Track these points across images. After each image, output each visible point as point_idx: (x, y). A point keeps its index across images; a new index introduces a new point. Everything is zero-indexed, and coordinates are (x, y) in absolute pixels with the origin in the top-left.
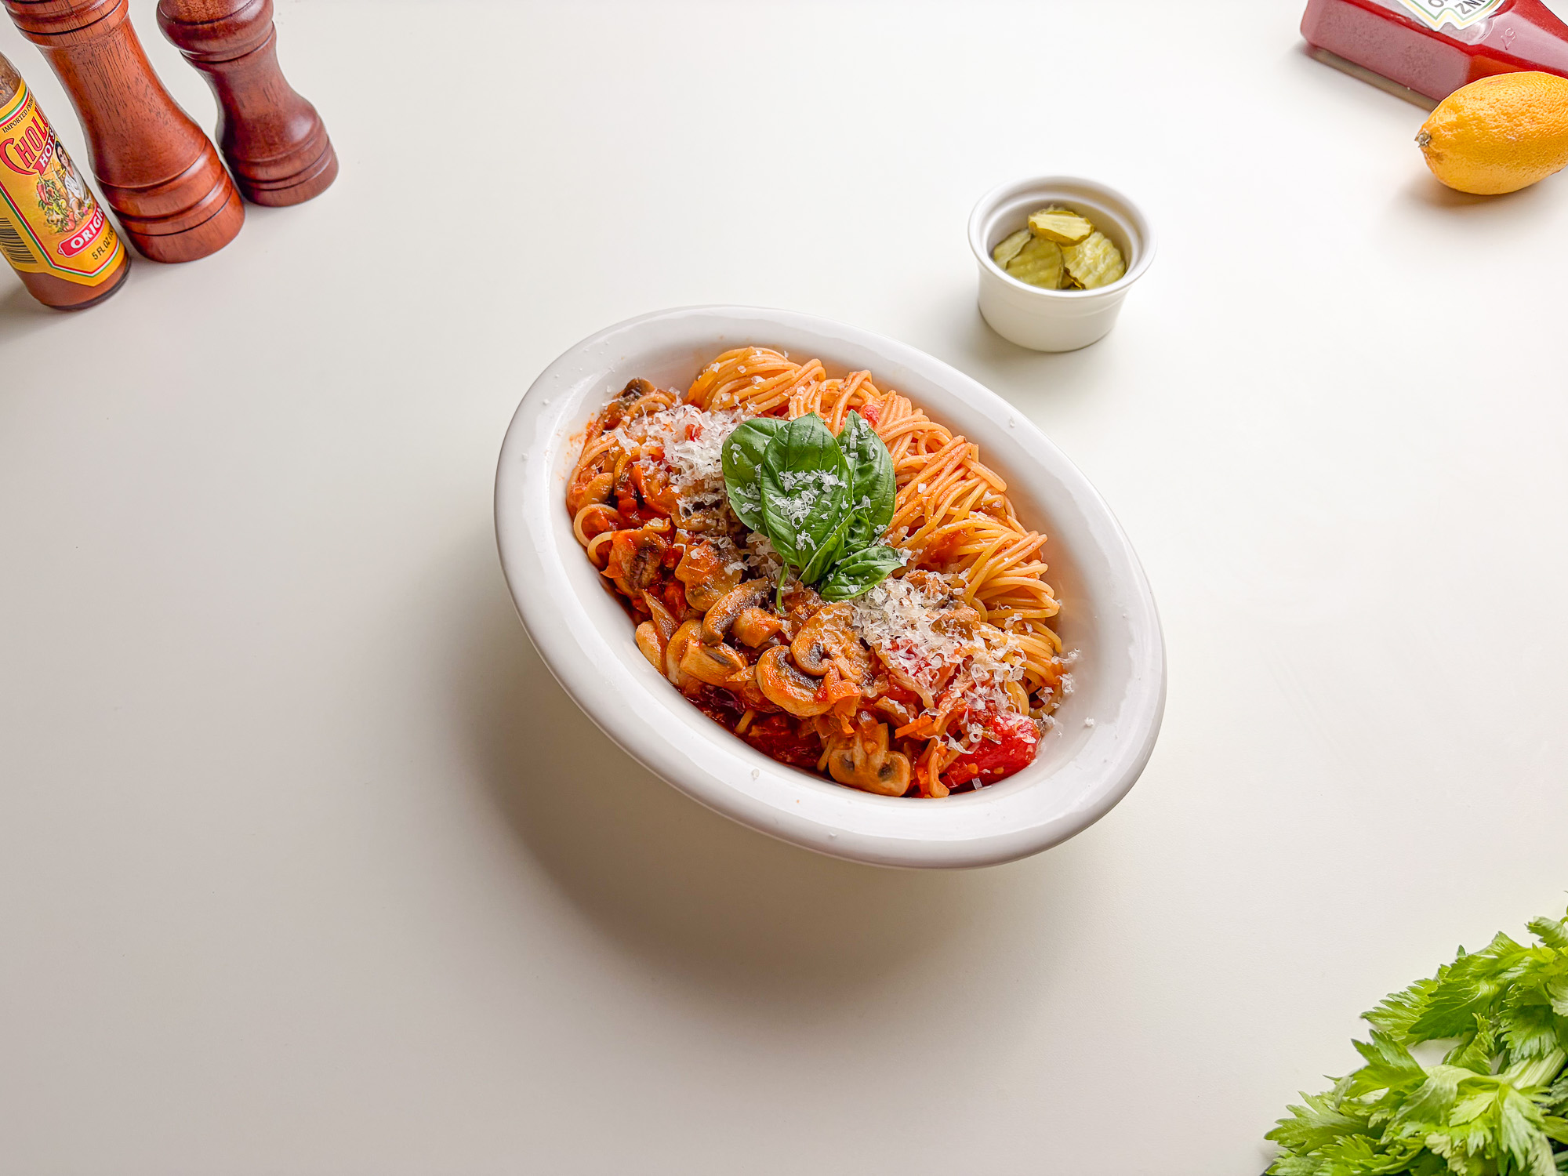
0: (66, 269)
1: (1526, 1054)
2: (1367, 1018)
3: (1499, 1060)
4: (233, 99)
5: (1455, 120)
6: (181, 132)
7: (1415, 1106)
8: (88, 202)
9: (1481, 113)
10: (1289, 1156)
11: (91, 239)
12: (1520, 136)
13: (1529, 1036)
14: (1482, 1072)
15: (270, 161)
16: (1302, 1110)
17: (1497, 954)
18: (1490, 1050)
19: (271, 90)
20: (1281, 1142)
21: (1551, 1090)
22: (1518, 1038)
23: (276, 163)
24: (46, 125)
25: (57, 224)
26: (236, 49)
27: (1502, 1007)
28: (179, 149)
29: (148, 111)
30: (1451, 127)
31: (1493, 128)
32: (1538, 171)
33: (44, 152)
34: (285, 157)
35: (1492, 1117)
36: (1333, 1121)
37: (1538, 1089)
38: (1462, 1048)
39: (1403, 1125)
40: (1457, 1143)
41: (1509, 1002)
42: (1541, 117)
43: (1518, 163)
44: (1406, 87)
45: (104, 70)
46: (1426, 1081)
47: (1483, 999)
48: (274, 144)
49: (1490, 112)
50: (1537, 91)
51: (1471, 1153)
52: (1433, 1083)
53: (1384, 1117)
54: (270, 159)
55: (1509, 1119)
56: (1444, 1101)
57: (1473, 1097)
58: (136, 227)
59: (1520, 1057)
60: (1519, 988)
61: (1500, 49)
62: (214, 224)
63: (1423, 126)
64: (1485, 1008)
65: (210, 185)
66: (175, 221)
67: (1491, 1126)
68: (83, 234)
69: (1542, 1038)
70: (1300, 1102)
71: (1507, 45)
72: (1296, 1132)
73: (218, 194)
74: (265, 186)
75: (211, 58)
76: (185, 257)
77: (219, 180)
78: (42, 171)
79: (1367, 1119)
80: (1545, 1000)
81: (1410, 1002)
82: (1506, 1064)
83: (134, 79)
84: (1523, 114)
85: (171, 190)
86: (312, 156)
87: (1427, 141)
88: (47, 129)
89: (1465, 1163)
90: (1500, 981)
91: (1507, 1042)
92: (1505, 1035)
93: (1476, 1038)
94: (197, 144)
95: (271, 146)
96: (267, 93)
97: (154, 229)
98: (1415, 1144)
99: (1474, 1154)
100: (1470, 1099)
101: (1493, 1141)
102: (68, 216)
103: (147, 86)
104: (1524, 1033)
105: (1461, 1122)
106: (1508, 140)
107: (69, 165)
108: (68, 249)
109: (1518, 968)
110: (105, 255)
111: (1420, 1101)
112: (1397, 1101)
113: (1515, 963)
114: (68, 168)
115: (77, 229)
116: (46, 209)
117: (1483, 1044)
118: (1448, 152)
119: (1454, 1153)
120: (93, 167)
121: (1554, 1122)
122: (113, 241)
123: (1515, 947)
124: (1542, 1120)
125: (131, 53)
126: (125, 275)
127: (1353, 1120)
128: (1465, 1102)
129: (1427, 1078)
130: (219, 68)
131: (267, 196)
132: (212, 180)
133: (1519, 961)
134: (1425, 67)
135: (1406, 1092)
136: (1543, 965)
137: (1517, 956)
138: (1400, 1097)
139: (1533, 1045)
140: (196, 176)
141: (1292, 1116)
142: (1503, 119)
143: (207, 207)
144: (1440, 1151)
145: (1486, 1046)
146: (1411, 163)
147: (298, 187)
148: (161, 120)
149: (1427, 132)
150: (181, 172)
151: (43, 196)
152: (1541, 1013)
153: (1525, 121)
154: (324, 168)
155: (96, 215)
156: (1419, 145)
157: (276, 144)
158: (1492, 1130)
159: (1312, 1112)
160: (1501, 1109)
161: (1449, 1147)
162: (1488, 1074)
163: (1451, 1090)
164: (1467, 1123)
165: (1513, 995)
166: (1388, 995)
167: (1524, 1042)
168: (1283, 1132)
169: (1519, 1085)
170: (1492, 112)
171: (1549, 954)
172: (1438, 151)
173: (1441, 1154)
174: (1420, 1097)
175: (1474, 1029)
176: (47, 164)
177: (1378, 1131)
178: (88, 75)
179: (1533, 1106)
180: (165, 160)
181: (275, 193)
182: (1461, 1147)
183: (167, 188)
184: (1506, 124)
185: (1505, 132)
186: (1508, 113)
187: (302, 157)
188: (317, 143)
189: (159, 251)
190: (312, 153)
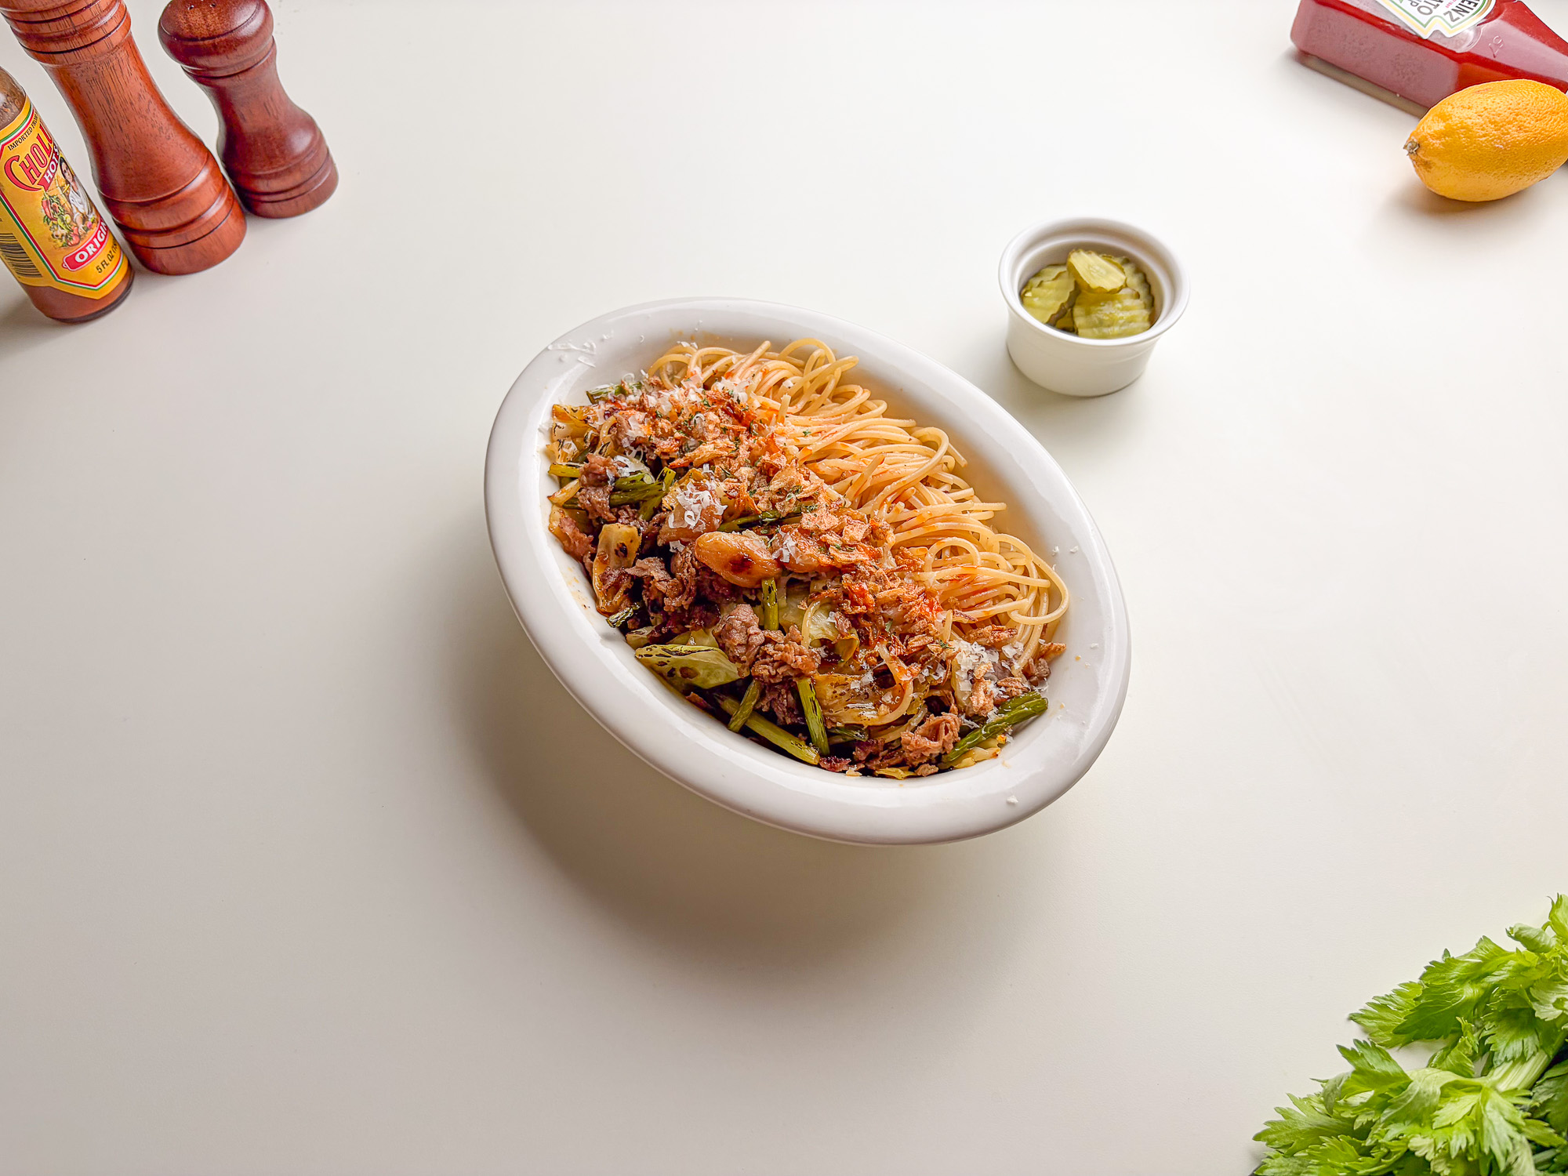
0: (70, 283)
1: (1509, 1056)
2: (1353, 1020)
3: (1482, 1062)
4: (234, 112)
5: (1443, 128)
6: (183, 146)
7: (1399, 1109)
8: (92, 217)
9: (1469, 122)
10: (1277, 1157)
11: (95, 253)
12: (1507, 144)
13: (1512, 1039)
14: (1465, 1074)
15: (270, 174)
16: (1290, 1112)
17: (1482, 958)
18: (1475, 1052)
19: (271, 104)
20: (1270, 1143)
21: (1531, 1094)
22: (1502, 1041)
23: (277, 175)
24: (50, 141)
25: (61, 239)
26: (237, 64)
27: (1486, 1010)
28: (182, 164)
29: (150, 125)
30: (1440, 135)
31: (1481, 137)
32: (1526, 178)
33: (48, 168)
34: (286, 170)
35: (1475, 1119)
36: (1319, 1123)
37: (1520, 1092)
38: (1448, 1050)
39: (1388, 1128)
40: (1440, 1145)
41: (1493, 1006)
42: (1528, 125)
43: (1505, 171)
44: (1396, 93)
45: (107, 87)
46: (1410, 1086)
47: (1467, 1002)
48: (275, 156)
49: (1477, 121)
50: (1524, 99)
51: (1454, 1155)
52: (1416, 1087)
53: (1369, 1120)
54: (271, 172)
55: (1491, 1122)
56: (1427, 1105)
57: (1456, 1099)
58: (139, 239)
59: (1503, 1059)
60: (1503, 992)
61: (1488, 57)
62: (217, 236)
63: (1412, 134)
64: (1468, 1011)
65: (212, 198)
66: (178, 234)
67: (1473, 1129)
68: (88, 248)
69: (1525, 1040)
70: (1288, 1104)
71: (1495, 53)
72: (1284, 1134)
73: (220, 207)
74: (266, 198)
75: (212, 73)
76: (187, 269)
77: (221, 192)
78: (47, 186)
79: (1353, 1121)
80: (1527, 1003)
81: (1395, 1005)
82: (1490, 1066)
83: (137, 96)
84: (1510, 123)
85: (173, 204)
86: (312, 169)
87: (1415, 149)
88: (52, 145)
89: (1449, 1165)
90: (1484, 985)
91: (1491, 1045)
92: (1489, 1038)
93: (1460, 1041)
94: (199, 158)
95: (271, 159)
96: (268, 107)
97: (157, 241)
98: (1399, 1146)
99: (1457, 1156)
100: (1454, 1102)
101: (1475, 1143)
102: (72, 231)
103: (150, 101)
104: (1508, 1036)
105: (1444, 1124)
106: (1495, 148)
107: (73, 180)
108: (72, 264)
109: (1502, 972)
110: (109, 269)
111: (1405, 1104)
112: (1382, 1103)
113: (1499, 967)
114: (72, 184)
115: (81, 243)
116: (51, 224)
117: (1468, 1047)
119: (1437, 1155)
120: (97, 181)
121: (1533, 1125)
122: (117, 254)
123: (1500, 951)
124: (1522, 1123)
125: (133, 70)
126: (129, 287)
127: (1340, 1122)
128: (1449, 1104)
129: (1411, 1082)
130: (220, 83)
131: (268, 207)
132: (214, 193)
133: (1503, 965)
134: (1414, 74)
135: (1391, 1095)
136: (1526, 969)
137: (1501, 959)
138: (1385, 1099)
139: (1516, 1047)
140: (198, 190)
141: (1279, 1118)
142: (1490, 128)
143: (210, 220)
144: (1424, 1154)
145: (1471, 1049)
146: (1401, 171)
147: (298, 198)
148: (163, 135)
149: (1415, 140)
150: (183, 186)
151: (48, 212)
152: (1524, 1016)
153: (1513, 130)
154: (324, 180)
155: (99, 229)
156: (1407, 152)
157: (277, 157)
158: (1475, 1132)
159: (1299, 1114)
160: (1483, 1112)
161: (1432, 1149)
162: (1471, 1077)
163: (1434, 1094)
164: (1450, 1125)
165: (1497, 998)
166: (1374, 998)
167: (1507, 1045)
168: (1271, 1133)
169: (1502, 1087)
170: (1480, 121)
171: (1532, 958)
172: (1426, 159)
173: (1424, 1156)
174: (1404, 1100)
175: (1459, 1032)
176: (51, 180)
177: (1364, 1132)
178: (92, 92)
179: (1514, 1109)
180: (168, 174)
181: (276, 205)
182: (1444, 1149)
183: (169, 201)
184: (1494, 132)
185: (1493, 140)
186: (1495, 122)
187: (302, 169)
188: (317, 155)
189: (163, 264)
190: (312, 165)
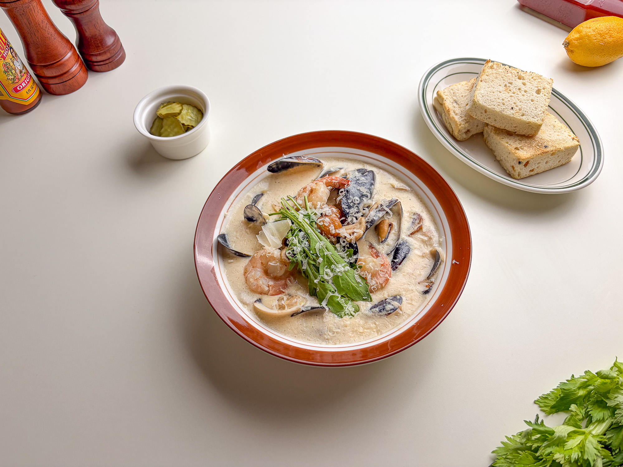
0: (15, 98)
1: (598, 419)
2: (535, 403)
3: (586, 422)
4: (82, 28)
5: (579, 36)
6: (61, 42)
7: (551, 441)
8: (24, 71)
9: (590, 34)
10: (501, 459)
11: (25, 86)
12: (605, 43)
13: (599, 412)
14: (578, 427)
15: (97, 54)
16: (506, 443)
17: (587, 379)
19: (97, 25)
20: (498, 454)
22: (595, 413)
23: (100, 54)
25: (11, 80)
26: (82, 8)
27: (589, 400)
28: (60, 49)
29: (47, 33)
30: (577, 39)
31: (594, 40)
32: (613, 57)
33: (5, 51)
34: (103, 52)
35: (581, 446)
36: (518, 446)
37: (600, 436)
39: (546, 449)
40: (567, 457)
41: (592, 399)
42: (614, 35)
43: (604, 54)
44: (560, 22)
45: (29, 17)
46: (555, 434)
47: (581, 397)
48: (99, 47)
50: (613, 24)
51: (572, 461)
52: (558, 434)
53: (538, 445)
55: (588, 448)
56: (562, 440)
57: (574, 438)
58: (44, 81)
59: (595, 420)
60: (595, 393)
61: (598, 7)
62: (75, 79)
63: (566, 39)
64: (581, 400)
65: (73, 64)
66: (59, 78)
67: (581, 450)
68: (22, 84)
69: (604, 413)
70: (506, 440)
71: (601, 5)
73: (76, 67)
74: (96, 64)
75: (73, 12)
76: (64, 92)
77: (77, 61)
78: (4, 59)
79: (531, 446)
81: (551, 397)
82: (589, 424)
83: (41, 21)
84: (606, 34)
85: (57, 66)
86: (114, 52)
87: (567, 45)
89: (570, 465)
90: (588, 390)
91: (591, 414)
92: (590, 412)
94: (68, 47)
95: (98, 47)
96: (96, 26)
97: (51, 81)
98: (550, 458)
99: (574, 461)
101: (581, 456)
102: (16, 77)
103: (47, 24)
105: (569, 448)
106: (600, 44)
107: (16, 56)
108: (16, 90)
109: (595, 385)
110: (31, 92)
111: (553, 440)
114: (15, 57)
115: (19, 82)
116: (7, 74)
118: (575, 50)
119: (565, 461)
120: (26, 56)
121: (605, 451)
122: (35, 86)
123: (594, 377)
124: (601, 449)
125: (39, 10)
126: (40, 100)
128: (571, 440)
129: (555, 432)
130: (76, 16)
131: (97, 68)
132: (74, 62)
133: (596, 382)
134: (567, 14)
138: (545, 438)
139: (601, 415)
140: (67, 60)
141: (502, 445)
142: (598, 37)
143: (72, 73)
144: (559, 461)
146: (561, 54)
147: (109, 64)
148: (53, 38)
149: (567, 41)
150: (61, 59)
151: (5, 69)
152: (603, 404)
153: (607, 37)
154: (120, 56)
155: (27, 76)
156: (564, 46)
158: (581, 452)
159: (509, 444)
160: (585, 444)
161: (563, 459)
162: (580, 428)
163: (565, 436)
164: (571, 449)
165: (593, 395)
166: (542, 395)
167: (597, 414)
168: (498, 451)
169: (594, 432)
170: (594, 33)
172: (571, 49)
176: (6, 56)
178: (22, 19)
179: (597, 443)
180: (55, 54)
181: (100, 67)
182: (568, 459)
183: (55, 65)
184: (600, 38)
185: (599, 41)
186: (600, 33)
187: (110, 52)
188: (116, 46)
189: (53, 90)
190: (114, 50)
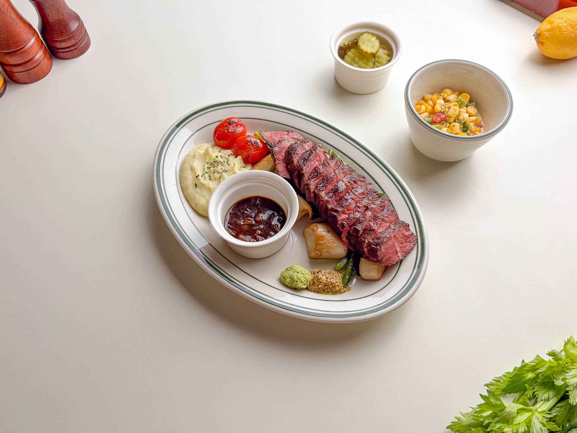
1: (543, 399)
2: (487, 386)
3: (533, 401)
5: (550, 27)
6: (24, 28)
7: (501, 418)
9: (561, 25)
12: (576, 35)
13: (545, 393)
14: (526, 405)
16: (460, 418)
17: (536, 363)
18: (530, 397)
19: (60, 9)
20: (452, 429)
21: (550, 413)
22: (541, 393)
23: (64, 41)
27: (536, 382)
28: (23, 35)
30: (548, 30)
31: (565, 31)
34: (68, 38)
35: (528, 422)
36: (471, 422)
37: (546, 412)
38: (520, 396)
39: (496, 424)
40: (515, 431)
41: (539, 381)
43: (574, 46)
44: (532, 11)
47: (529, 379)
49: (565, 24)
52: (508, 409)
53: (489, 421)
54: (62, 39)
55: (534, 423)
56: (511, 416)
57: (522, 414)
58: (8, 68)
59: (541, 400)
60: (543, 375)
62: (40, 67)
63: (537, 30)
64: (530, 382)
65: (37, 50)
66: (24, 66)
67: (527, 425)
69: (550, 393)
70: (459, 416)
72: (457, 426)
73: (41, 54)
74: (60, 51)
76: (29, 81)
77: (41, 48)
79: (483, 422)
80: (552, 380)
81: (503, 380)
82: (536, 402)
85: (21, 53)
86: (79, 38)
87: (538, 36)
90: (536, 373)
91: (536, 395)
92: (536, 392)
93: (525, 393)
94: (31, 33)
95: (61, 33)
97: (16, 69)
100: (521, 415)
103: (8, 8)
104: (543, 392)
105: (517, 423)
106: (571, 36)
109: (543, 368)
111: (502, 416)
112: (494, 416)
113: (542, 366)
121: (550, 424)
123: (543, 361)
124: (545, 423)
126: (5, 88)
127: (479, 422)
128: (519, 416)
129: (506, 408)
131: (61, 55)
132: (38, 49)
133: (544, 366)
135: (498, 413)
136: (553, 367)
137: (544, 363)
138: (495, 414)
139: (546, 396)
140: (31, 47)
141: (456, 420)
142: (569, 28)
143: (37, 60)
145: (529, 396)
147: (74, 51)
148: (14, 23)
149: (538, 32)
150: (24, 45)
152: (550, 384)
154: (85, 42)
156: (534, 38)
157: (64, 32)
158: (528, 426)
159: (463, 419)
160: (531, 419)
162: (528, 406)
163: (514, 412)
164: (519, 424)
165: (540, 378)
166: (495, 378)
167: (543, 395)
168: (453, 426)
169: (540, 410)
171: (555, 363)
172: (542, 41)
174: (503, 414)
175: (525, 390)
177: (488, 426)
179: (543, 418)
181: (65, 54)
183: (19, 52)
184: (571, 29)
185: (570, 33)
186: (572, 25)
187: (75, 38)
188: (81, 32)
189: (18, 79)
190: (79, 36)
